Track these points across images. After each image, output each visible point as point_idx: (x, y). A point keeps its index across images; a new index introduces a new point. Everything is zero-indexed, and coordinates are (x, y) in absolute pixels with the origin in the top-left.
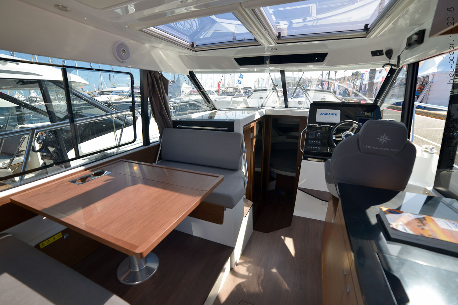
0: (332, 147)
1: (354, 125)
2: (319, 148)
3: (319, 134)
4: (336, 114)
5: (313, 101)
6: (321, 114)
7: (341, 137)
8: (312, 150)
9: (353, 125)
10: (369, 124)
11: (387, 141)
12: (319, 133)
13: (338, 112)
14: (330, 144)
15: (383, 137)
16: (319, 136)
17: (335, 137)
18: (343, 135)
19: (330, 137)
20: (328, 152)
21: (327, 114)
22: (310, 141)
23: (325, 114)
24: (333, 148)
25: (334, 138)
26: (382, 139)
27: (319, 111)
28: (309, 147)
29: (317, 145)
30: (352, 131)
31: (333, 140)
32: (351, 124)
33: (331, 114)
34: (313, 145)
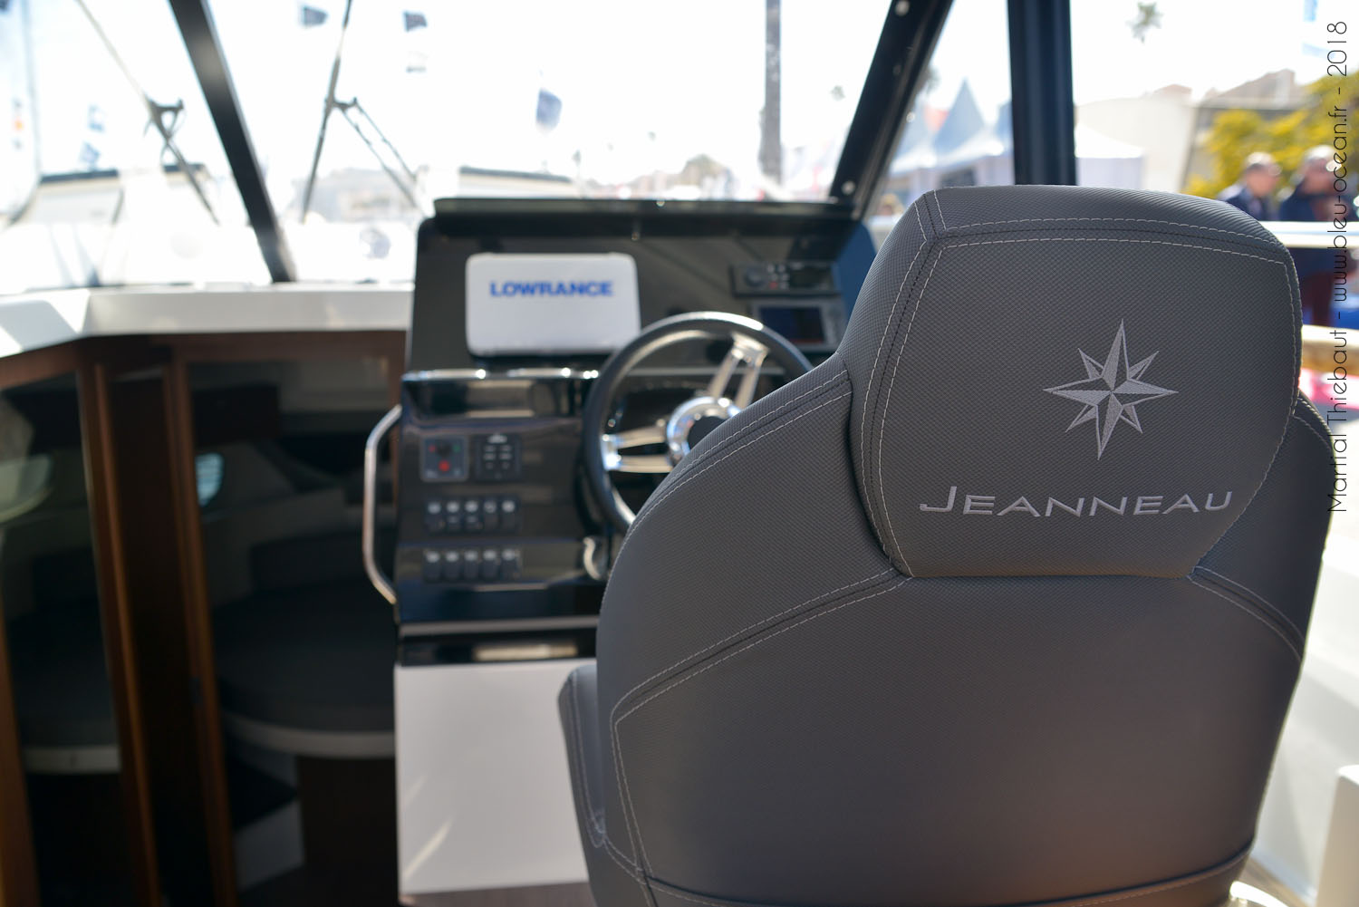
0: (608, 529)
1: (744, 347)
2: (509, 555)
3: (498, 446)
4: (604, 289)
5: (439, 203)
6: (499, 288)
7: (661, 449)
8: (482, 578)
9: (729, 344)
10: (945, 228)
11: (1147, 408)
12: (497, 438)
13: (618, 269)
14: (595, 515)
15: (1109, 372)
16: (498, 462)
17: (623, 452)
18: (675, 427)
19: (586, 456)
20: (586, 576)
21: (544, 288)
22: (434, 508)
23: (527, 289)
24: (617, 538)
25: (611, 461)
26: (1092, 398)
27: (484, 270)
28: (433, 557)
29: (496, 532)
30: (731, 392)
31: (606, 482)
32: (718, 347)
33: (573, 287)
34: (461, 534)
